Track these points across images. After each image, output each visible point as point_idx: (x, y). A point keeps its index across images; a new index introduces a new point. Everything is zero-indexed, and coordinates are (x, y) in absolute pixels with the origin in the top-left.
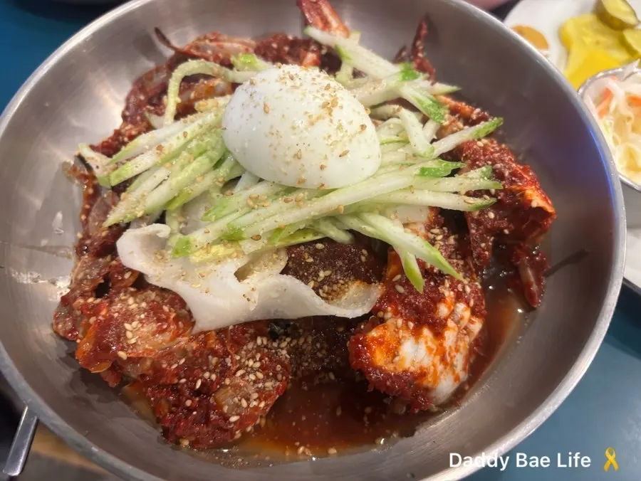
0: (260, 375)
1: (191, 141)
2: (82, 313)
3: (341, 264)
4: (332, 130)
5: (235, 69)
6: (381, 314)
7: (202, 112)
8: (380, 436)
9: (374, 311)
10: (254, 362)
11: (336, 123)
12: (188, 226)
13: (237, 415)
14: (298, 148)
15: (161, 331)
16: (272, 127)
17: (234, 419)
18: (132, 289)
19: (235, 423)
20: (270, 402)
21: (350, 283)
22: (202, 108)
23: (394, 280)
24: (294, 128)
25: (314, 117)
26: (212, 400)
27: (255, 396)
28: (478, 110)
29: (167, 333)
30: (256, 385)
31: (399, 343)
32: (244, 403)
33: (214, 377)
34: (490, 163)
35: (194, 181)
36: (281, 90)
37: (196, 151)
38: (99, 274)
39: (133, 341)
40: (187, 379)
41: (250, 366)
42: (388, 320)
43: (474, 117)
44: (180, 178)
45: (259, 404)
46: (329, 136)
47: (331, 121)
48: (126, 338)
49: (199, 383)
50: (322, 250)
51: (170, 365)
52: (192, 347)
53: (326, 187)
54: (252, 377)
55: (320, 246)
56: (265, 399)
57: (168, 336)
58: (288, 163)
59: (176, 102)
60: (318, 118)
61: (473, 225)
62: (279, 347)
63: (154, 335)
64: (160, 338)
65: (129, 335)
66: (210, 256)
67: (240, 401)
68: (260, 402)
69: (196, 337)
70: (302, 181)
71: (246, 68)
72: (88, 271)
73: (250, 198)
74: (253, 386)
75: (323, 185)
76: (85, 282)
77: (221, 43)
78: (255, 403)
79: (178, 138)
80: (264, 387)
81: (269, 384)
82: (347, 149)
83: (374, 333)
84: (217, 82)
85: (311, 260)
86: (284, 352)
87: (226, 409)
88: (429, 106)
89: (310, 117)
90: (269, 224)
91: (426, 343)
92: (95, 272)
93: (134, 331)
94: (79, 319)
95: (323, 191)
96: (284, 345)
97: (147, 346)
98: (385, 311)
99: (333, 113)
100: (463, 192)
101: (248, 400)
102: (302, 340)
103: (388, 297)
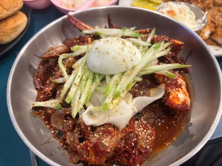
0: (145, 131)
1: (82, 77)
2: (82, 149)
3: (144, 87)
4: (128, 49)
5: (74, 52)
6: (168, 92)
7: (76, 68)
8: (181, 127)
9: (166, 92)
10: (141, 129)
11: (128, 47)
12: (94, 103)
13: (148, 145)
14: (123, 58)
15: (113, 137)
16: (112, 57)
17: (148, 147)
18: (92, 132)
19: (149, 148)
20: (154, 135)
21: (150, 91)
22: (75, 67)
23: (165, 81)
24: (119, 54)
25: (122, 48)
26: (139, 147)
27: (149, 137)
28: (148, 29)
29: (115, 136)
30: (146, 134)
31: (177, 95)
32: (148, 141)
33: (136, 139)
34: (162, 40)
35: (90, 88)
36: (108, 45)
37: (85, 79)
38: (78, 135)
39: (108, 145)
40: (128, 145)
41: (140, 130)
42: (170, 92)
43: (148, 31)
44: (87, 89)
45: (152, 138)
46: (129, 51)
47: (127, 47)
48: (105, 145)
49: (133, 144)
50: (137, 86)
51: (121, 145)
52: (123, 136)
53: (134, 66)
54: (144, 133)
55: (136, 85)
56: (152, 135)
57: (115, 137)
58: (122, 65)
59: (65, 70)
60: (123, 48)
61: (167, 58)
62: (141, 122)
63: (111, 139)
64: (114, 139)
65: (105, 144)
66: (115, 104)
67: (146, 141)
68: (152, 137)
69: (122, 132)
70: (127, 68)
71: (78, 50)
72: (73, 136)
73: (115, 81)
74: (146, 135)
75: (133, 66)
76: (75, 140)
77: (55, 50)
78: (151, 138)
79: (78, 78)
80: (148, 133)
81: (149, 132)
82: (134, 52)
83: (171, 97)
84: (70, 59)
85: (137, 90)
86: (144, 121)
87: (144, 146)
88: (135, 34)
89: (121, 48)
90: (125, 85)
91: (181, 92)
92: (76, 135)
93: (106, 142)
94: (82, 152)
95: (134, 68)
96: (142, 120)
97: (112, 144)
98: (169, 90)
99: (126, 44)
100: (164, 49)
101: (148, 139)
102: (145, 115)
103: (167, 86)
